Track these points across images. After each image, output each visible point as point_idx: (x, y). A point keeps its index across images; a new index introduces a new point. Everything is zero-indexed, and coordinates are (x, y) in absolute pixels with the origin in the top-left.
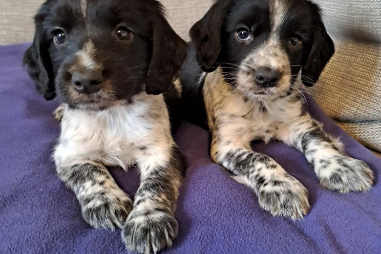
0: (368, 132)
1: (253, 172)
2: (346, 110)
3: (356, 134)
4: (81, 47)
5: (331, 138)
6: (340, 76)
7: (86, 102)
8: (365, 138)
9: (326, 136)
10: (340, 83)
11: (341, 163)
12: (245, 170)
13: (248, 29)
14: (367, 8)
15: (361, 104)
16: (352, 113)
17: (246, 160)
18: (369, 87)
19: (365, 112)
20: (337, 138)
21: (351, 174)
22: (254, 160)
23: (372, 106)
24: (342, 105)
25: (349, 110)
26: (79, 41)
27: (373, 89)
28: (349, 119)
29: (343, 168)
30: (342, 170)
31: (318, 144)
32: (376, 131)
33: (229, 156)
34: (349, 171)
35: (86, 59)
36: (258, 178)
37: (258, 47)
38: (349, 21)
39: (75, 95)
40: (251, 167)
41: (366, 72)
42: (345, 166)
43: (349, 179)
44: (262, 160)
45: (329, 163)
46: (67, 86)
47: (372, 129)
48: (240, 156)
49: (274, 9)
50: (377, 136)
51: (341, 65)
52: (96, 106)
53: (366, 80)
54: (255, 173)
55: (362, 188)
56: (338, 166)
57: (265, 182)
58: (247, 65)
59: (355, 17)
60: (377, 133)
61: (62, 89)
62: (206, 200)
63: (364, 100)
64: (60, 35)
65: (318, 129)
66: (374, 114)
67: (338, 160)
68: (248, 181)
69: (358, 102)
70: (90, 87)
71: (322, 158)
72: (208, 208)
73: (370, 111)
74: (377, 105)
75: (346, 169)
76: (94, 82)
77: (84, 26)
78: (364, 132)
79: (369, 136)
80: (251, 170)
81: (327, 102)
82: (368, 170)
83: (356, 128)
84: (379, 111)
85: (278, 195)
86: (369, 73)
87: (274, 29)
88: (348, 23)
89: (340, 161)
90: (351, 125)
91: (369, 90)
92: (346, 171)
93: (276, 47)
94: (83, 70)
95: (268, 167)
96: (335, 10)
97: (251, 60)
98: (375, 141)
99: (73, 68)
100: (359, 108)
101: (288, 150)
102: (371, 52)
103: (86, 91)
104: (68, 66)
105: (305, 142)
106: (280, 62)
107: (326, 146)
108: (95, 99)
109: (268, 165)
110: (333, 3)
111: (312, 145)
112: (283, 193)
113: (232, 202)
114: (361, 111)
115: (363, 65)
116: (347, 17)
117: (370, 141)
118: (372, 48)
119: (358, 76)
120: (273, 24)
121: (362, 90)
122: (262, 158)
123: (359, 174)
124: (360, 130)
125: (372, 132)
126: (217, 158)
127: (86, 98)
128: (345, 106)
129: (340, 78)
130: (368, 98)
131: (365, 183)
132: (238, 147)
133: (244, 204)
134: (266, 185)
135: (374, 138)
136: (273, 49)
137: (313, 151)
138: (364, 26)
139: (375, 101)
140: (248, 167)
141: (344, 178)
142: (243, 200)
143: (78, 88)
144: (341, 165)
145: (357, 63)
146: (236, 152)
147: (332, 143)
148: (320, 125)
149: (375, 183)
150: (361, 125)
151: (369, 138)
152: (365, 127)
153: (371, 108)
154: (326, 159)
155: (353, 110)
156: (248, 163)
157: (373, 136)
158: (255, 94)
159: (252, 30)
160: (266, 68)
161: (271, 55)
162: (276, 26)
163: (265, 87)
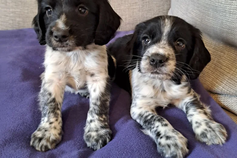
0: (229, 102)
1: (153, 128)
2: (216, 87)
3: (222, 102)
4: (59, 17)
5: (204, 106)
6: (214, 64)
7: (60, 47)
8: (227, 105)
9: (201, 104)
10: (214, 68)
11: (208, 125)
12: (149, 126)
14: (232, 26)
15: (225, 84)
16: (220, 90)
17: (150, 120)
18: (231, 75)
19: (227, 90)
20: (208, 106)
21: (213, 133)
22: (154, 120)
23: (232, 87)
24: (214, 83)
25: (218, 87)
26: (58, 14)
27: (233, 76)
28: (218, 93)
29: (208, 129)
30: (208, 130)
31: (195, 111)
32: (234, 102)
33: (141, 116)
34: (212, 131)
35: (61, 24)
36: (156, 132)
38: (221, 31)
39: (54, 43)
40: (152, 124)
41: (229, 64)
42: (210, 127)
43: (211, 136)
44: (159, 120)
45: (201, 125)
46: (51, 38)
47: (231, 100)
48: (147, 117)
49: (164, 23)
50: (235, 105)
51: (215, 57)
52: (66, 49)
53: (230, 69)
54: (155, 129)
55: (219, 143)
56: (205, 127)
57: (161, 136)
59: (224, 30)
60: (234, 103)
61: (48, 39)
62: (124, 146)
63: (227, 82)
64: (49, 10)
65: (196, 100)
66: (233, 92)
67: (206, 123)
68: (150, 133)
69: (224, 83)
70: (62, 39)
71: (197, 120)
72: (125, 152)
73: (230, 90)
74: (235, 87)
75: (210, 129)
76: (64, 37)
77: (61, 6)
78: (226, 102)
79: (229, 105)
80: (152, 127)
81: (205, 80)
82: (224, 131)
83: (222, 98)
84: (236, 91)
85: (169, 146)
86: (231, 65)
88: (220, 33)
89: (207, 124)
90: (219, 96)
91: (231, 76)
92: (210, 131)
94: (58, 30)
95: (162, 125)
96: (212, 23)
98: (233, 108)
99: (54, 28)
100: (224, 87)
101: (178, 112)
102: (233, 52)
103: (60, 41)
104: (51, 27)
105: (187, 108)
106: (166, 51)
107: (200, 112)
108: (65, 45)
109: (162, 124)
110: (212, 19)
111: (191, 111)
112: (173, 145)
113: (140, 148)
114: (225, 89)
115: (228, 59)
116: (219, 29)
117: (230, 107)
118: (234, 49)
119: (225, 66)
121: (226, 76)
122: (159, 119)
123: (218, 133)
124: (224, 100)
125: (232, 102)
126: (133, 116)
127: (60, 45)
128: (215, 84)
129: (214, 65)
130: (230, 81)
131: (221, 139)
132: (146, 110)
133: (147, 150)
134: (161, 138)
135: (232, 106)
136: (163, 45)
137: (192, 115)
138: (229, 36)
139: (234, 84)
140: (151, 124)
141: (209, 136)
142: (147, 147)
143: (56, 39)
144: (207, 127)
145: (225, 58)
146: (145, 113)
147: (204, 110)
148: (199, 97)
149: (228, 139)
150: (225, 97)
151: (229, 106)
152: (227, 98)
153: (231, 88)
154: (199, 121)
155: (220, 88)
156: (151, 122)
157: (232, 105)
158: (152, 73)
159: (151, 36)
160: (156, 53)
161: (161, 48)
162: (165, 32)
163: (156, 67)
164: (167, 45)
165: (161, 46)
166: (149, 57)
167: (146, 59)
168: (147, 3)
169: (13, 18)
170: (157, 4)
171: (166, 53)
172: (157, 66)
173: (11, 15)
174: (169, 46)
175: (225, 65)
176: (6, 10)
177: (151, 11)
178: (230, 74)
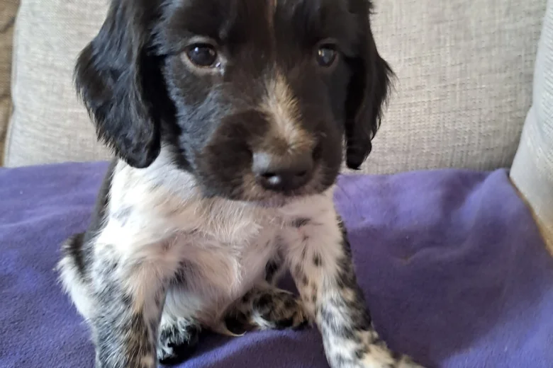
168: (458, 88)
169: (69, 132)
170: (492, 90)
173: (69, 122)
176: (57, 110)
177: (468, 113)
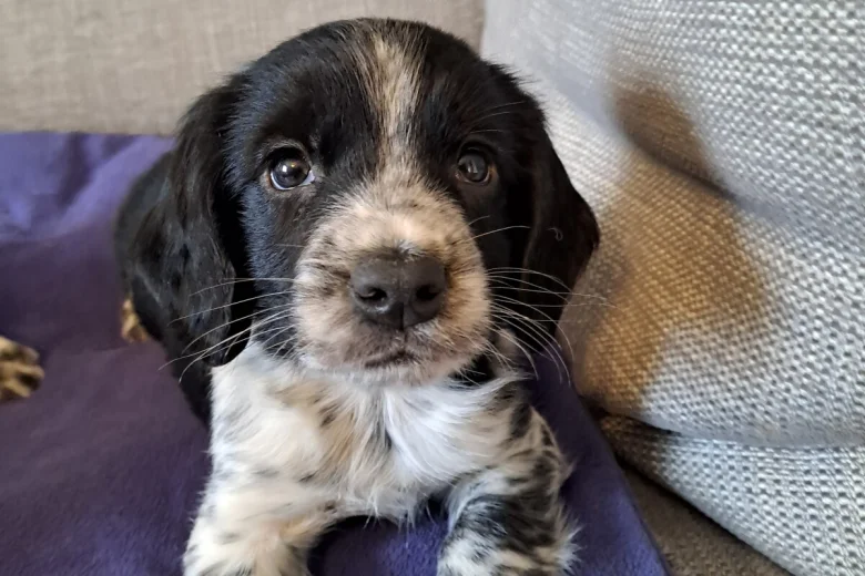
13: (299, 145)
18: (675, 323)
23: (677, 393)
27: (683, 333)
32: (706, 466)
37: (346, 195)
49: (374, 65)
53: (672, 294)
58: (317, 261)
73: (672, 407)
87: (391, 127)
91: (674, 332)
93: (409, 184)
97: (329, 241)
106: (432, 227)
119: (655, 276)
120: (383, 113)
121: (657, 328)
135: (699, 484)
136: (401, 190)
139: (685, 375)
153: (675, 398)
157: (698, 479)
158: (372, 365)
159: (315, 144)
160: (385, 248)
161: (395, 208)
162: (393, 116)
163: (402, 329)
164: (418, 187)
165: (395, 200)
166: (345, 276)
167: (327, 292)
171: (439, 237)
172: (406, 323)
174: (431, 189)
175: (654, 268)
178: (671, 318)
